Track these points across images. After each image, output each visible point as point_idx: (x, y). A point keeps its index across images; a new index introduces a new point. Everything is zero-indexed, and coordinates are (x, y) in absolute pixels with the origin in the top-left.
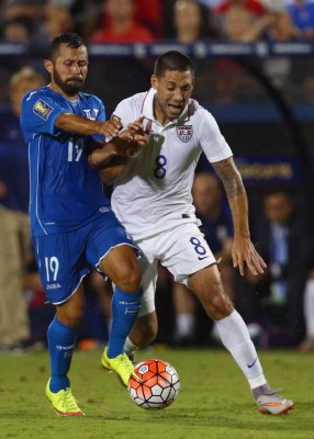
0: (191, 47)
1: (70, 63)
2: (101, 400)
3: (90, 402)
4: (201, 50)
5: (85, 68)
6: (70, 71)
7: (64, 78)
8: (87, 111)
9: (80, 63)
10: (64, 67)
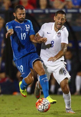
0: (44, 10)
1: (21, 14)
2: (19, 109)
3: (16, 109)
4: (47, 11)
6: (21, 17)
8: (26, 25)
9: (23, 14)
10: (19, 15)
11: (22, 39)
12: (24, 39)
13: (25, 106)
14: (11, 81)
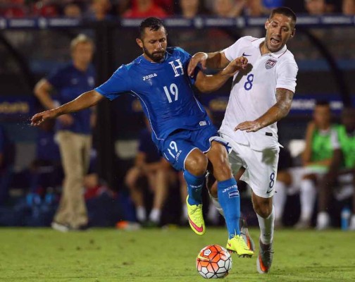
0: (192, 21)
1: (154, 42)
2: (132, 263)
3: (124, 264)
4: (199, 23)
5: (166, 42)
6: (155, 47)
7: (151, 52)
8: (171, 63)
9: (161, 40)
10: (150, 45)
11: (170, 101)
12: (176, 99)
13: (147, 255)
14: (111, 194)
